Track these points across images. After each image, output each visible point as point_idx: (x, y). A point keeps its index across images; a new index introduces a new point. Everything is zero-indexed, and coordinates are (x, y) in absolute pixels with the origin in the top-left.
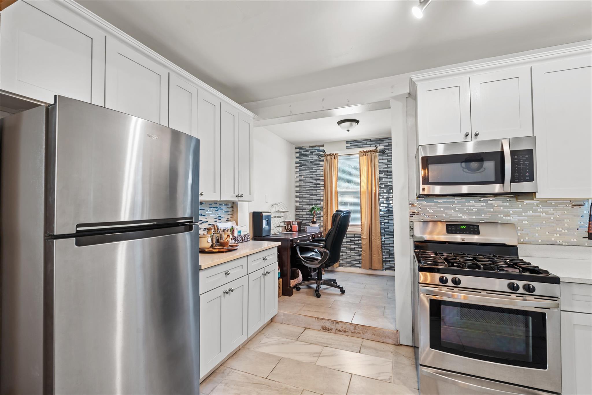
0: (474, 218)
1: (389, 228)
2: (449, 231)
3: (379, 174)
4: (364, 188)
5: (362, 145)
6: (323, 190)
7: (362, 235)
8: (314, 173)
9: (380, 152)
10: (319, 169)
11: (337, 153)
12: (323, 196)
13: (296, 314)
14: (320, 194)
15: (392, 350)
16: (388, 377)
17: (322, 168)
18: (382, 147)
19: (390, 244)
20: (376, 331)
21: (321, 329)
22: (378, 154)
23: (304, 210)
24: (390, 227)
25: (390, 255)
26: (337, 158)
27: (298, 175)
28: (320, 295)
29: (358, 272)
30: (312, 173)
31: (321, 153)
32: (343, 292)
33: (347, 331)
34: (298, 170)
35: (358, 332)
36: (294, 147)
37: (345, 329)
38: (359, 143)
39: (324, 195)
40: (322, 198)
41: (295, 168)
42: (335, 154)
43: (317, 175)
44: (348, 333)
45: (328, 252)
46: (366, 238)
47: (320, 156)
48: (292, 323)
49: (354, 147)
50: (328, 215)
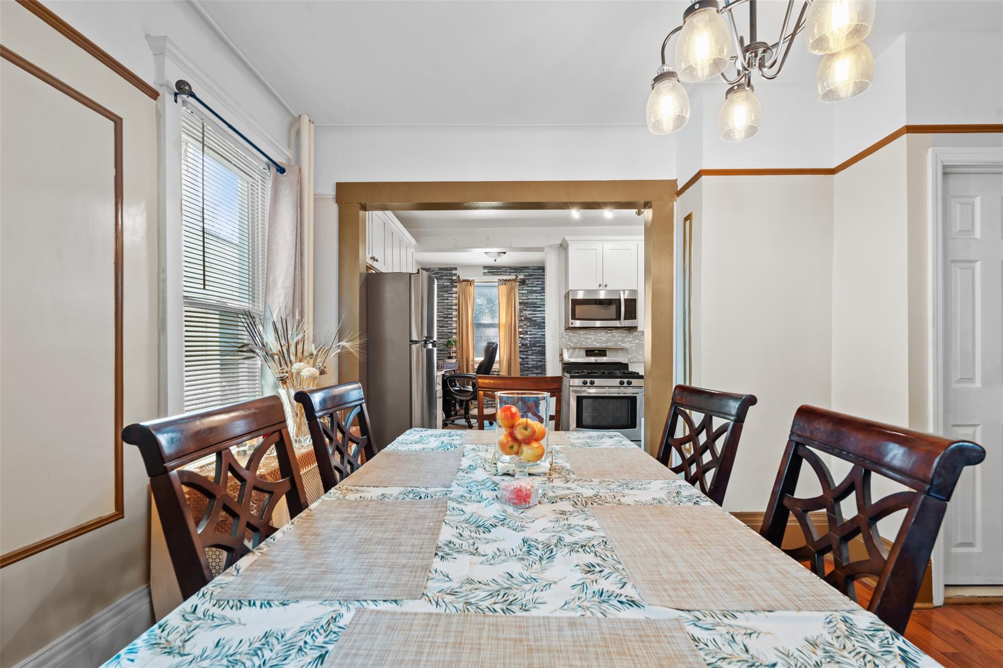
0: (604, 346)
1: (528, 364)
2: (587, 355)
3: (518, 305)
4: (503, 320)
5: (501, 272)
6: (456, 321)
7: (500, 372)
8: (445, 301)
9: (520, 282)
10: (452, 297)
11: (473, 280)
12: (456, 329)
14: (452, 326)
17: (454, 295)
18: (522, 277)
22: (518, 283)
26: (473, 285)
30: (442, 301)
31: (454, 278)
38: (498, 270)
39: (458, 328)
40: (454, 331)
42: (471, 280)
43: (449, 304)
47: (452, 281)
49: (493, 273)
50: (462, 350)
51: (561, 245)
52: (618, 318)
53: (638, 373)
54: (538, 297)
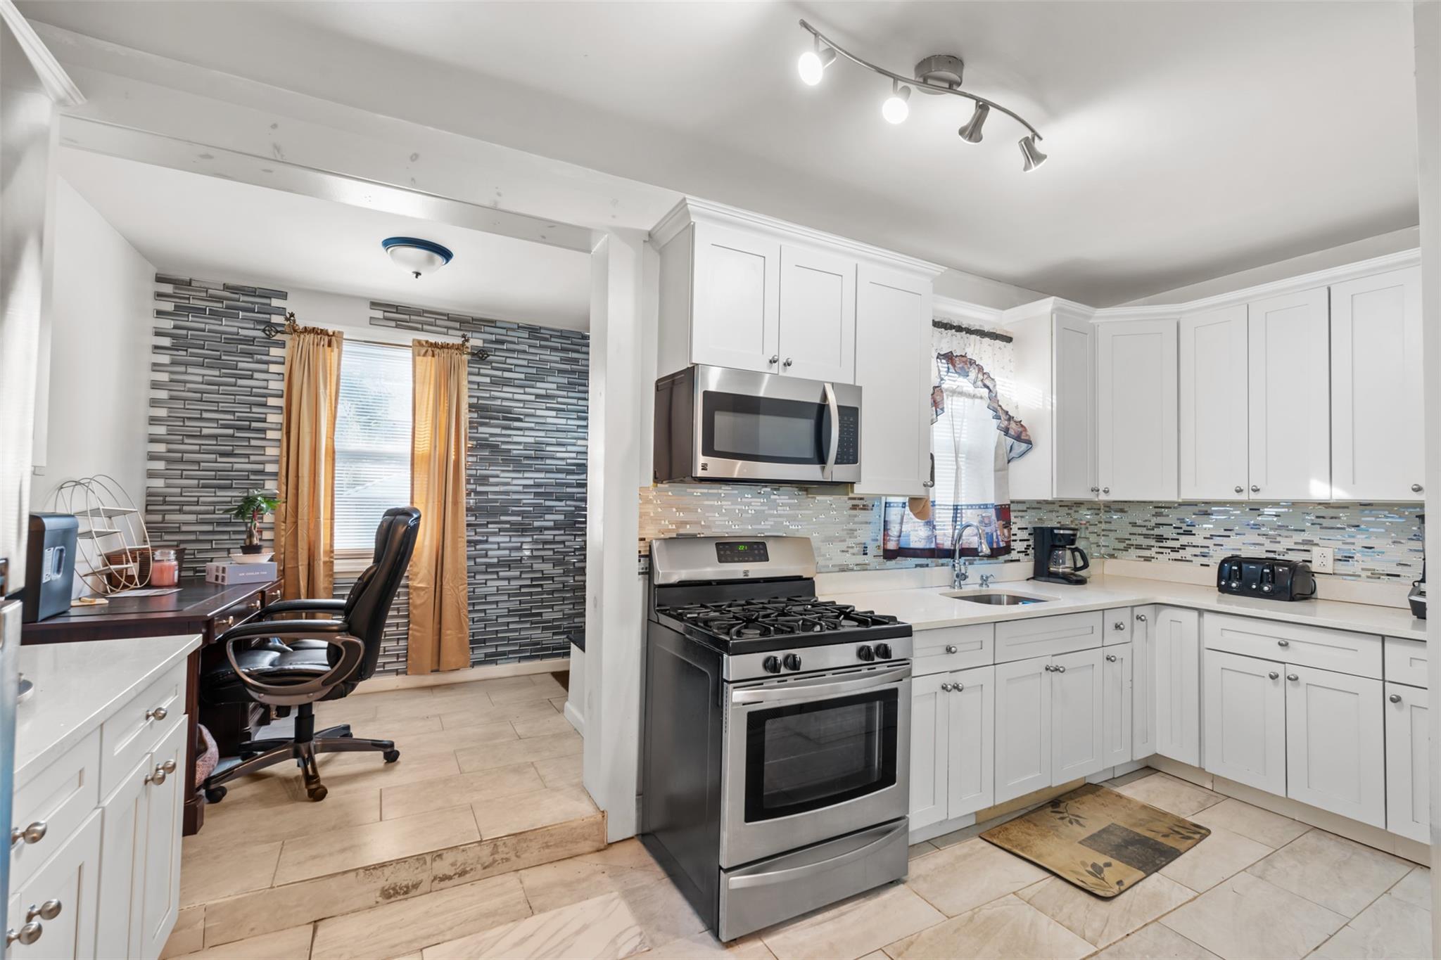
1: (486, 556)
2: (722, 559)
3: (467, 411)
4: (424, 446)
5: (422, 324)
6: (279, 440)
7: (411, 579)
8: (240, 382)
9: (473, 354)
10: (267, 372)
11: (339, 332)
12: (277, 462)
13: (272, 887)
14: (263, 453)
15: (600, 867)
16: (637, 940)
17: (273, 368)
18: (479, 343)
19: (488, 598)
20: (552, 835)
21: (380, 899)
22: (467, 357)
23: (186, 508)
24: (490, 553)
25: (485, 624)
26: (338, 348)
27: (164, 377)
28: (325, 792)
29: (394, 688)
30: (233, 380)
31: (276, 319)
32: (391, 756)
33: (468, 869)
34: (165, 359)
35: (502, 859)
36: (152, 271)
37: (462, 867)
38: (412, 317)
39: (285, 459)
40: (270, 468)
41: (150, 349)
42: (334, 333)
43: (254, 390)
44: (472, 873)
45: (360, 642)
46: (426, 588)
47: (270, 328)
48: (252, 929)
49: (400, 325)
50: (296, 523)
51: (650, 234)
52: (821, 458)
53: (893, 619)
54: (516, 397)
